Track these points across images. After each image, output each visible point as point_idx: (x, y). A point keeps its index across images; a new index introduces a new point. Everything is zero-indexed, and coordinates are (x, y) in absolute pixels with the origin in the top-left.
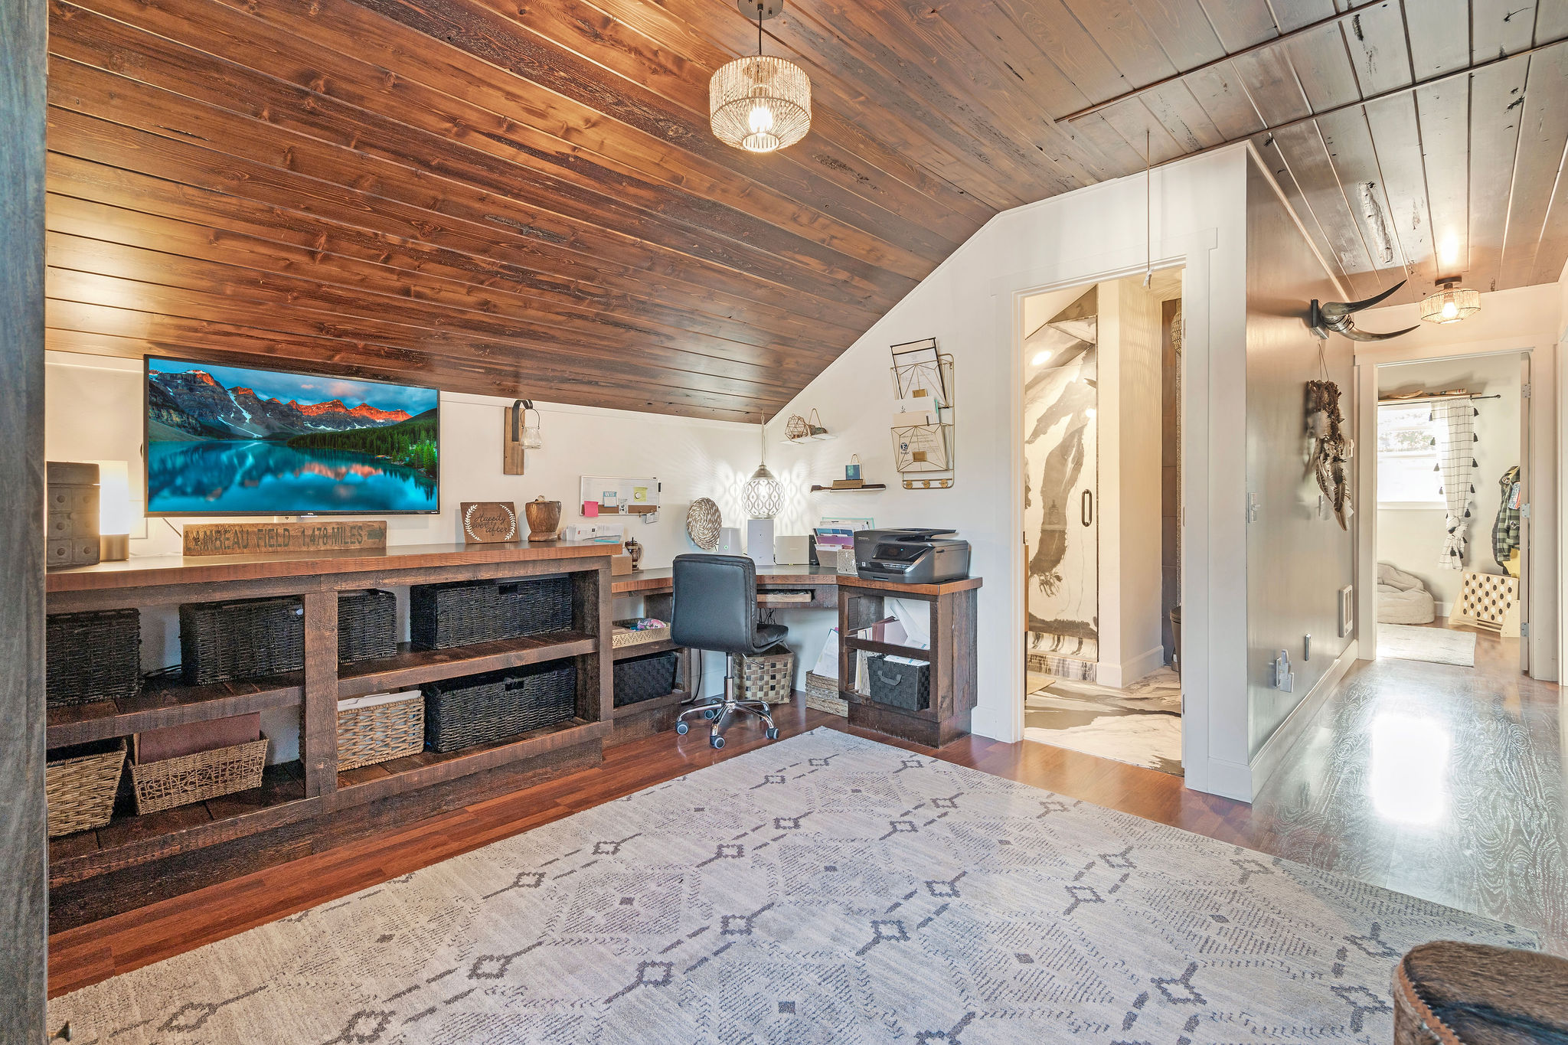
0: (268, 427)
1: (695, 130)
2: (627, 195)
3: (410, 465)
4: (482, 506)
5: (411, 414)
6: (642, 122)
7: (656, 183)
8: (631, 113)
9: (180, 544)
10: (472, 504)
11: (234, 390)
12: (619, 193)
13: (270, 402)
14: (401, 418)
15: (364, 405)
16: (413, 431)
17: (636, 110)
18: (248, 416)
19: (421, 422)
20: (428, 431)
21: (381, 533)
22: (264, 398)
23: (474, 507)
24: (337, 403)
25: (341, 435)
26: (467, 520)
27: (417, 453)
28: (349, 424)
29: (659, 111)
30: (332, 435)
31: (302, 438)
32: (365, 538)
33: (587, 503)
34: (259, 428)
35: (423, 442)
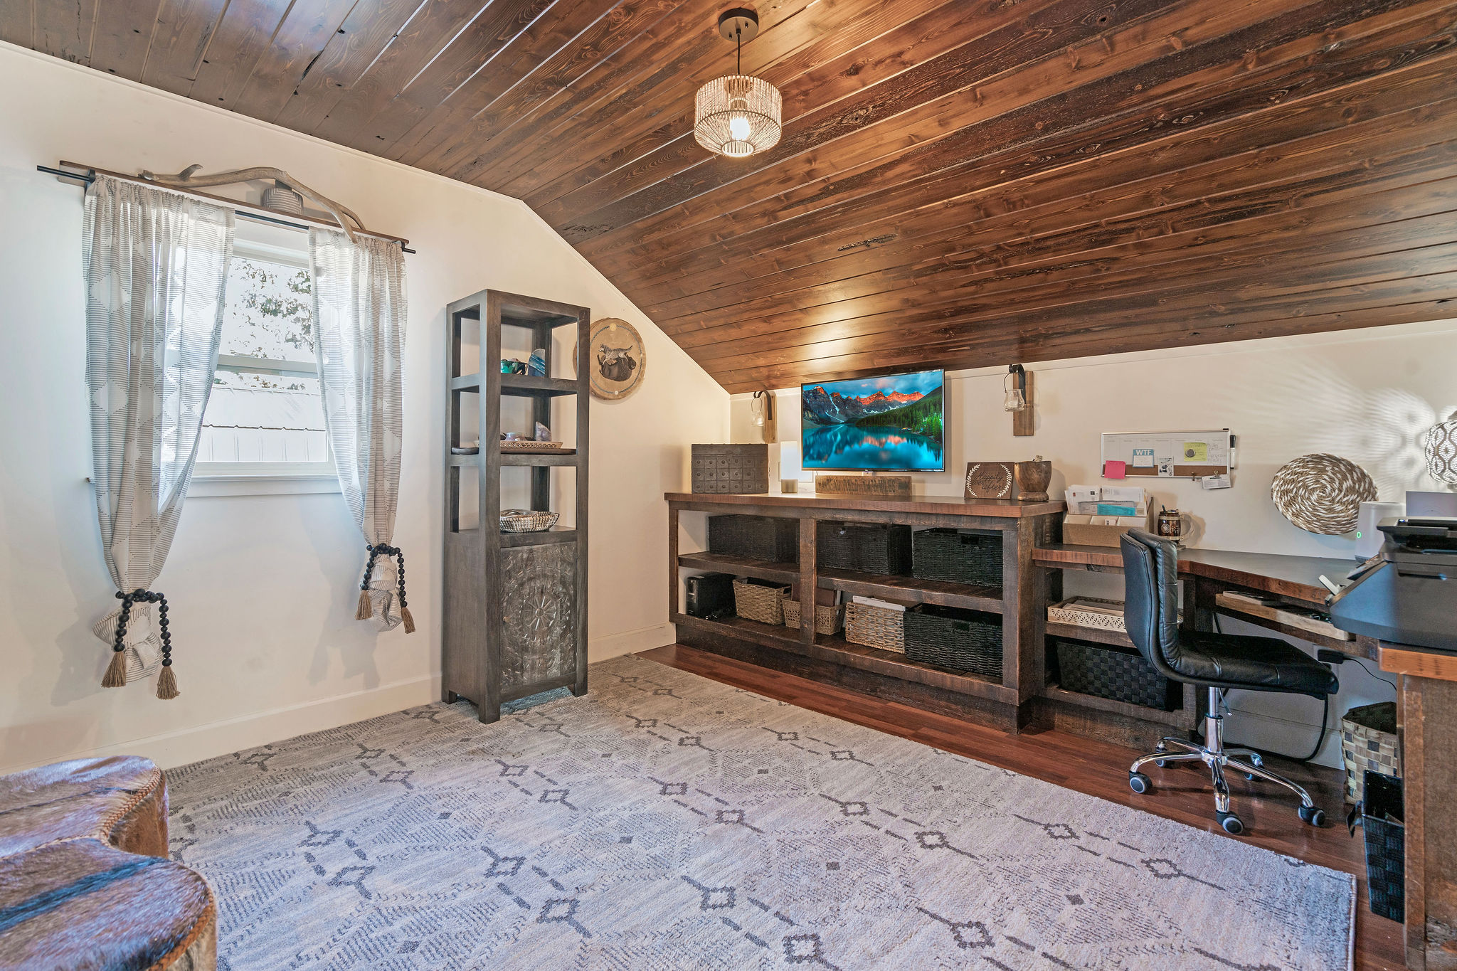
0: (846, 415)
1: (870, 103)
2: (890, 180)
3: (924, 434)
4: (985, 466)
5: (924, 394)
6: (834, 132)
7: (897, 157)
8: (821, 135)
9: (813, 486)
10: (976, 464)
11: (832, 395)
12: (884, 182)
13: (847, 399)
14: (917, 398)
15: (894, 392)
16: (925, 407)
17: (821, 130)
18: (838, 409)
19: (930, 399)
20: (935, 405)
21: (906, 485)
22: (844, 397)
23: (977, 466)
24: (880, 394)
25: (882, 416)
26: (969, 478)
27: (928, 424)
28: (886, 407)
29: (833, 117)
30: (877, 416)
31: (863, 420)
32: (897, 488)
33: (1110, 463)
34: (843, 416)
35: (932, 415)
